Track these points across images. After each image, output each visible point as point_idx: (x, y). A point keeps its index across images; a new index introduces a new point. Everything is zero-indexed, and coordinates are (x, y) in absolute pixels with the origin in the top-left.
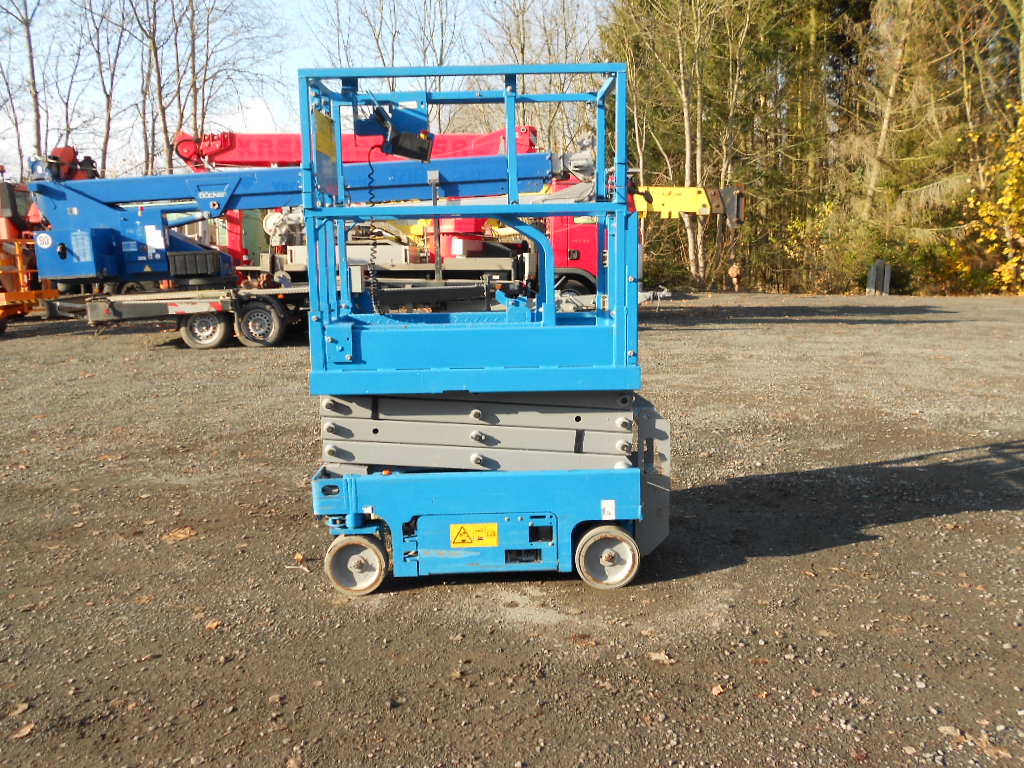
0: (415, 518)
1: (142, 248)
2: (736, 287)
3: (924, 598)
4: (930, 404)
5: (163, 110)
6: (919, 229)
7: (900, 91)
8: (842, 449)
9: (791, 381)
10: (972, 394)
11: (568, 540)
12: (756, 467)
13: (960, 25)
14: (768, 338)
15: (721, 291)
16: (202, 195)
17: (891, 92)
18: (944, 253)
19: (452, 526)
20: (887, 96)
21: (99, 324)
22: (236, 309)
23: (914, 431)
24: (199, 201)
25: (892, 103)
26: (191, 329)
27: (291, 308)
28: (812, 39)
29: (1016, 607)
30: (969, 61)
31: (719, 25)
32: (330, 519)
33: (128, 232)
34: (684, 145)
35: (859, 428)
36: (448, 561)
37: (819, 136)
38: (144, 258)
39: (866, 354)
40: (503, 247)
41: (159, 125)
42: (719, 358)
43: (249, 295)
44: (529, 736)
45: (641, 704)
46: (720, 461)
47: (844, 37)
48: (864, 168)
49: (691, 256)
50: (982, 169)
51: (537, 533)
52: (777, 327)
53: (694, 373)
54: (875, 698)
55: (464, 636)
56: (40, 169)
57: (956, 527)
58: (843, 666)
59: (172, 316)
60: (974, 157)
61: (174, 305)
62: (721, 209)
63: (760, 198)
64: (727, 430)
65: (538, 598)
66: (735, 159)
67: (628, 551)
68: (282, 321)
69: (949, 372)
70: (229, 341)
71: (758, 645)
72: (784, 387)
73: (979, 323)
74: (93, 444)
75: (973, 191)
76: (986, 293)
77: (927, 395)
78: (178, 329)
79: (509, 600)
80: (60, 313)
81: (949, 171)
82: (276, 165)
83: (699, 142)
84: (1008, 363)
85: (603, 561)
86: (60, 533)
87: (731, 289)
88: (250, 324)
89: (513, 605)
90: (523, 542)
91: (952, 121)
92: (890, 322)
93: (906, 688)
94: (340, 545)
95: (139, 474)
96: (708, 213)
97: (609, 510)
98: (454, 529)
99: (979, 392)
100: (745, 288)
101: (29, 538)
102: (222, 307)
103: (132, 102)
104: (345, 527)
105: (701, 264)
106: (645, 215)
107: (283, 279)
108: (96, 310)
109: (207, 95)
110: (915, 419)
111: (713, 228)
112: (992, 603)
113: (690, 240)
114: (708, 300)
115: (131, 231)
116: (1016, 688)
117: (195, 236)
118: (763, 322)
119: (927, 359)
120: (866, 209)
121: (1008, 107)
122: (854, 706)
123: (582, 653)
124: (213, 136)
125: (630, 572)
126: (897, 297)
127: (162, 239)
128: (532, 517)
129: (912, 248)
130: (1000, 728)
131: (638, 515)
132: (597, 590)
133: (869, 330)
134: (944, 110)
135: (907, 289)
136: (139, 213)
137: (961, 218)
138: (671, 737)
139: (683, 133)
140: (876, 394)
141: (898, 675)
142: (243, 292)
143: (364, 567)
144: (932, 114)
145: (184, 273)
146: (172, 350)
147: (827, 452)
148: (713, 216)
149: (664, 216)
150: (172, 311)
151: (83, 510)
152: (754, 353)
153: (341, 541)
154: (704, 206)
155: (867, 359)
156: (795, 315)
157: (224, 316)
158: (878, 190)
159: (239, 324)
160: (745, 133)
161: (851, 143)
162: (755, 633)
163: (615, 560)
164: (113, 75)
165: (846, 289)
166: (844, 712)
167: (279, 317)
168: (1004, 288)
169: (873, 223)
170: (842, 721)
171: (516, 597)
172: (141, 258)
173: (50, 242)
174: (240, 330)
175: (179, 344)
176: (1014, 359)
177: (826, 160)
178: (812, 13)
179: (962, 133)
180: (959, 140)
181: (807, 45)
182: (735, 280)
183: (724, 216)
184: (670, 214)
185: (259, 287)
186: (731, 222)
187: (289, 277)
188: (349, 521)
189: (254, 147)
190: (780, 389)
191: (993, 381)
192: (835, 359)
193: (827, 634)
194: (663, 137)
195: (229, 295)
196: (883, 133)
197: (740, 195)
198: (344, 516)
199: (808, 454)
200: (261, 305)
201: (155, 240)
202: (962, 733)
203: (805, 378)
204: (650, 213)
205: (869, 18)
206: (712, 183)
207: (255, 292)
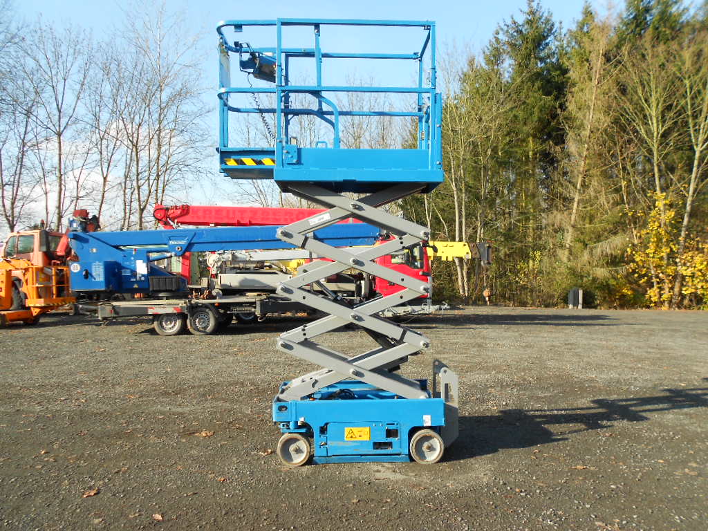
0: (327, 424)
1: (134, 273)
2: (488, 303)
3: (592, 468)
4: (601, 372)
5: (139, 187)
6: (599, 268)
7: (584, 185)
8: (550, 396)
9: (521, 359)
10: (626, 367)
11: (406, 437)
12: (503, 405)
13: (618, 148)
14: (509, 334)
15: (479, 305)
16: (172, 242)
17: (578, 186)
18: (615, 283)
19: (346, 429)
20: (576, 188)
21: (105, 319)
22: (189, 312)
23: (592, 386)
24: (170, 246)
25: (580, 193)
26: (161, 324)
27: (222, 311)
28: (531, 153)
29: (638, 472)
30: (624, 169)
31: (474, 147)
32: (281, 424)
33: (126, 264)
34: (455, 216)
35: (560, 385)
36: (343, 448)
37: (536, 212)
38: (134, 280)
39: (566, 344)
40: (348, 276)
41: (135, 196)
42: (480, 346)
43: (197, 304)
44: (395, 527)
45: (450, 514)
46: (483, 401)
47: (549, 153)
48: (563, 231)
49: (460, 283)
50: (635, 232)
51: (390, 433)
52: (514, 327)
53: (465, 353)
54: (565, 512)
55: (354, 485)
56: (75, 225)
57: (611, 435)
58: (550, 498)
59: (150, 315)
60: (630, 225)
61: (151, 308)
62: (478, 256)
63: (501, 248)
64: (486, 385)
65: (391, 468)
66: (485, 224)
67: (437, 443)
68: (216, 319)
69: (614, 355)
70: (184, 331)
71: (507, 490)
72: (517, 362)
73: (636, 326)
74: (119, 389)
75: (630, 245)
76: (642, 308)
77: (600, 367)
78: (153, 323)
79: (376, 469)
80: (81, 312)
81: (615, 234)
82: (213, 225)
83: (464, 214)
84: (649, 350)
85: (424, 448)
86: (119, 435)
87: (485, 304)
88: (197, 321)
89: (378, 471)
90: (383, 439)
91: (616, 204)
92: (582, 325)
93: (581, 507)
94: (286, 438)
95: (152, 406)
96: (470, 258)
97: (427, 421)
98: (347, 430)
99: (630, 365)
100: (494, 303)
101: (103, 437)
102: (181, 310)
103: (119, 182)
104: (289, 429)
105: (466, 289)
106: (432, 259)
107: (218, 293)
108: (104, 310)
109: (166, 179)
110: (592, 380)
111: (473, 266)
112: (626, 471)
113: (459, 273)
114: (471, 310)
115: (128, 263)
116: (634, 507)
117: (162, 266)
118: (505, 324)
119: (602, 348)
120: (566, 256)
121: (649, 195)
122: (555, 515)
123: (417, 492)
124: (176, 207)
125: (439, 455)
126: (588, 310)
127: (146, 269)
128: (388, 424)
129: (595, 279)
130: (624, 522)
131: (443, 424)
132: (422, 465)
133: (569, 330)
134: (610, 197)
135: (593, 305)
136: (134, 253)
137: (624, 262)
138: (465, 527)
139: (454, 208)
140: (570, 367)
141: (577, 502)
142: (194, 301)
143: (298, 451)
144: (602, 199)
145: (158, 289)
146: (148, 336)
147: (542, 398)
148: (473, 259)
149: (444, 259)
150: (150, 312)
151: (128, 423)
152: (499, 342)
153: (286, 436)
154: (468, 253)
155: (567, 347)
156: (525, 320)
157: (182, 316)
158: (572, 244)
159: (191, 320)
160: (491, 209)
161: (555, 217)
162: (505, 484)
163: (431, 448)
164: (109, 166)
165: (554, 305)
166: (549, 517)
167: (215, 317)
168: (652, 305)
169: (570, 264)
170: (549, 520)
171: (380, 468)
172: (132, 280)
173: (79, 268)
174: (191, 325)
175: (152, 332)
176: (653, 348)
177: (541, 226)
178: (530, 139)
179: (622, 210)
180: (620, 214)
181: (527, 157)
182: (487, 299)
183: (480, 259)
184: (447, 257)
185: (204, 299)
186: (484, 264)
187: (221, 292)
188: (292, 425)
189: (200, 214)
190: (515, 363)
191: (640, 360)
192: (547, 347)
193: (542, 485)
194: (443, 210)
195: (185, 303)
196: (574, 211)
197: (489, 247)
198: (289, 422)
199: (532, 399)
200: (204, 309)
201: (142, 268)
202: (606, 525)
203: (529, 357)
204: (434, 257)
205: (564, 143)
206: (471, 239)
207: (201, 301)
